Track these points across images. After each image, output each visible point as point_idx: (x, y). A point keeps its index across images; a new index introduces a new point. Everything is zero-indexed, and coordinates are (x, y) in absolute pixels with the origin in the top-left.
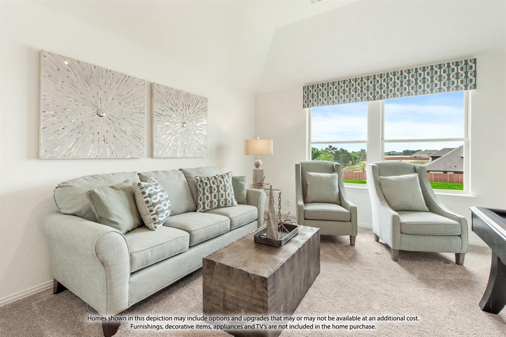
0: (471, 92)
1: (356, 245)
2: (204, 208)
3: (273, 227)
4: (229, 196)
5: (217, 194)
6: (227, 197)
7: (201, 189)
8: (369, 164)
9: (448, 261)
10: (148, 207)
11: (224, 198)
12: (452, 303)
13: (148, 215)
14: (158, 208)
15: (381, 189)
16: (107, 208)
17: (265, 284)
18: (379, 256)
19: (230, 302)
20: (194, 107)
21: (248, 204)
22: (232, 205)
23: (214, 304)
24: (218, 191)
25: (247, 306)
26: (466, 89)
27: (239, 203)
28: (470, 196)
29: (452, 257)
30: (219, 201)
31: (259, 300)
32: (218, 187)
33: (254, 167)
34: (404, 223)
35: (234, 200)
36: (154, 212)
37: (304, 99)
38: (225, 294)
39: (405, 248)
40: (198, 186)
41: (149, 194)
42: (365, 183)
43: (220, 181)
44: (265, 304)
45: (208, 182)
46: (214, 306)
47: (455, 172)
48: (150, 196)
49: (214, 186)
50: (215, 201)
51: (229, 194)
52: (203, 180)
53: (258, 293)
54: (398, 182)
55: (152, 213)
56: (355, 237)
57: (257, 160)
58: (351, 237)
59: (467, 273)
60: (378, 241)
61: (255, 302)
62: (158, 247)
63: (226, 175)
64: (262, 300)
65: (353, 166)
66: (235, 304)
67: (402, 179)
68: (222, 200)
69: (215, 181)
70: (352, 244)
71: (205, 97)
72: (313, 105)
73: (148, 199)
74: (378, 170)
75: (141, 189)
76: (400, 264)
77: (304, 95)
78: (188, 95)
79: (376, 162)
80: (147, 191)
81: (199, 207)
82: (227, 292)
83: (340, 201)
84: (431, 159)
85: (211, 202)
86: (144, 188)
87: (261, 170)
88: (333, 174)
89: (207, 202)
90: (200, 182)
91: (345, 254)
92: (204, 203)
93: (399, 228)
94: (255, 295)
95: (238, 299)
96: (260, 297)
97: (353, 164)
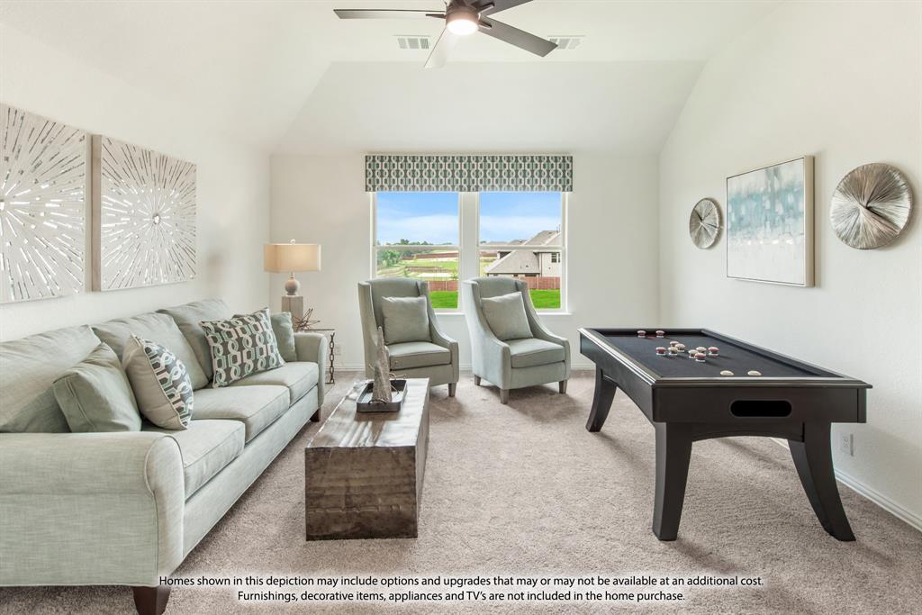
0: (567, 193)
1: (456, 396)
2: (228, 378)
3: (385, 386)
4: (272, 351)
5: (252, 350)
6: (270, 354)
7: (218, 345)
8: (466, 281)
9: (552, 392)
10: (165, 390)
11: (265, 355)
12: (566, 432)
13: (165, 403)
14: (183, 389)
15: (484, 314)
16: (107, 403)
17: (411, 455)
18: (486, 402)
19: (357, 496)
20: (173, 183)
21: (298, 361)
22: (278, 365)
23: (329, 508)
24: (255, 345)
25: (385, 491)
26: (564, 190)
27: (287, 361)
28: (567, 313)
29: (555, 386)
30: (256, 362)
31: (404, 477)
32: (253, 337)
33: (286, 294)
34: (515, 355)
35: (279, 355)
36: (178, 397)
37: (366, 176)
38: (348, 488)
39: (515, 386)
40: (211, 341)
41: (166, 366)
42: (455, 306)
43: (255, 326)
44: (412, 479)
45: (232, 330)
46: (328, 511)
47: (527, 275)
48: (167, 369)
49: (246, 337)
50: (250, 362)
51: (271, 346)
52: (222, 328)
53: (402, 468)
54: (503, 304)
55: (174, 400)
56: (455, 384)
57: (290, 281)
58: (450, 385)
59: (571, 400)
60: (478, 384)
61: (397, 481)
62: (214, 452)
63: (263, 315)
64: (409, 476)
65: (388, 270)
66: (367, 495)
67: (506, 300)
68: (262, 359)
69: (246, 327)
70: (452, 394)
71: (192, 162)
72: (382, 189)
73: (166, 375)
74: (479, 290)
75: (151, 358)
76: (511, 406)
77: (366, 171)
78: (164, 160)
79: (475, 278)
80: (163, 362)
81: (216, 378)
82: (353, 484)
83: (432, 337)
84: (499, 255)
85: (242, 365)
86: (156, 356)
87: (299, 298)
88: (420, 298)
89: (235, 367)
90: (213, 332)
91: (448, 409)
92: (228, 371)
93: (510, 362)
94: (398, 472)
95: (371, 486)
96: (405, 473)
97: (389, 265)
